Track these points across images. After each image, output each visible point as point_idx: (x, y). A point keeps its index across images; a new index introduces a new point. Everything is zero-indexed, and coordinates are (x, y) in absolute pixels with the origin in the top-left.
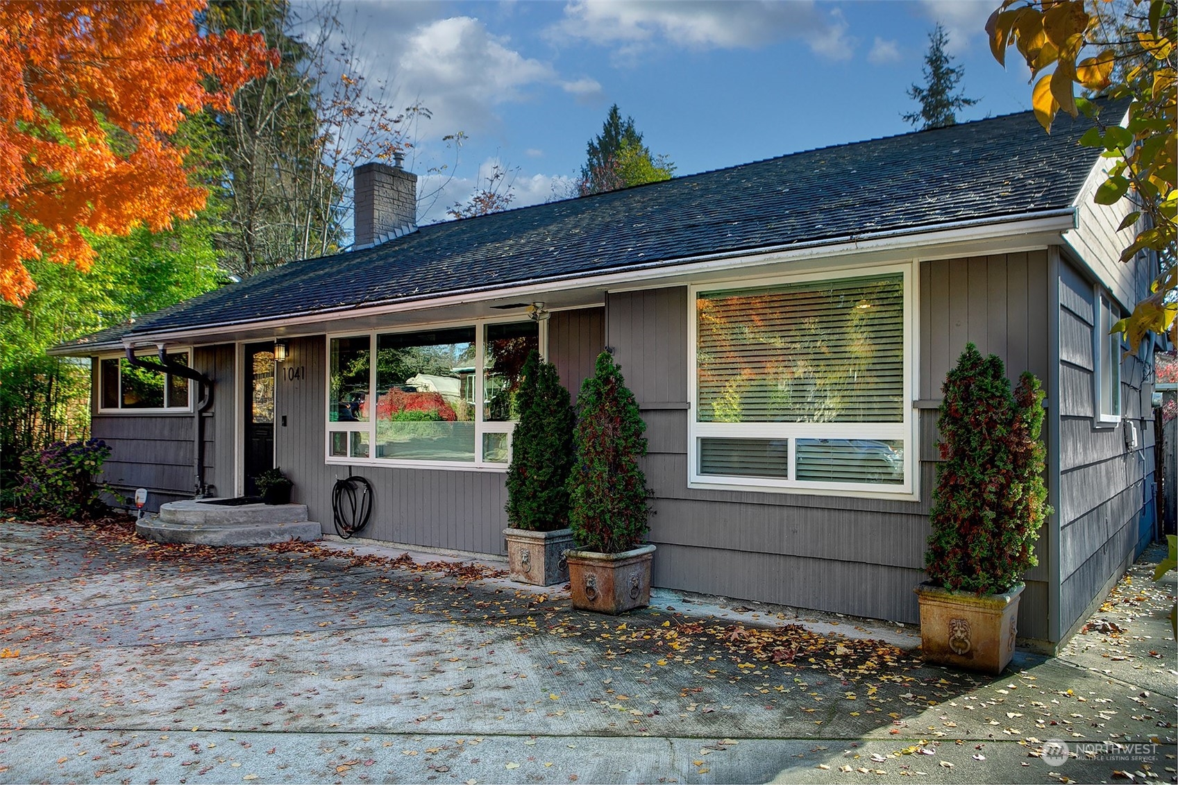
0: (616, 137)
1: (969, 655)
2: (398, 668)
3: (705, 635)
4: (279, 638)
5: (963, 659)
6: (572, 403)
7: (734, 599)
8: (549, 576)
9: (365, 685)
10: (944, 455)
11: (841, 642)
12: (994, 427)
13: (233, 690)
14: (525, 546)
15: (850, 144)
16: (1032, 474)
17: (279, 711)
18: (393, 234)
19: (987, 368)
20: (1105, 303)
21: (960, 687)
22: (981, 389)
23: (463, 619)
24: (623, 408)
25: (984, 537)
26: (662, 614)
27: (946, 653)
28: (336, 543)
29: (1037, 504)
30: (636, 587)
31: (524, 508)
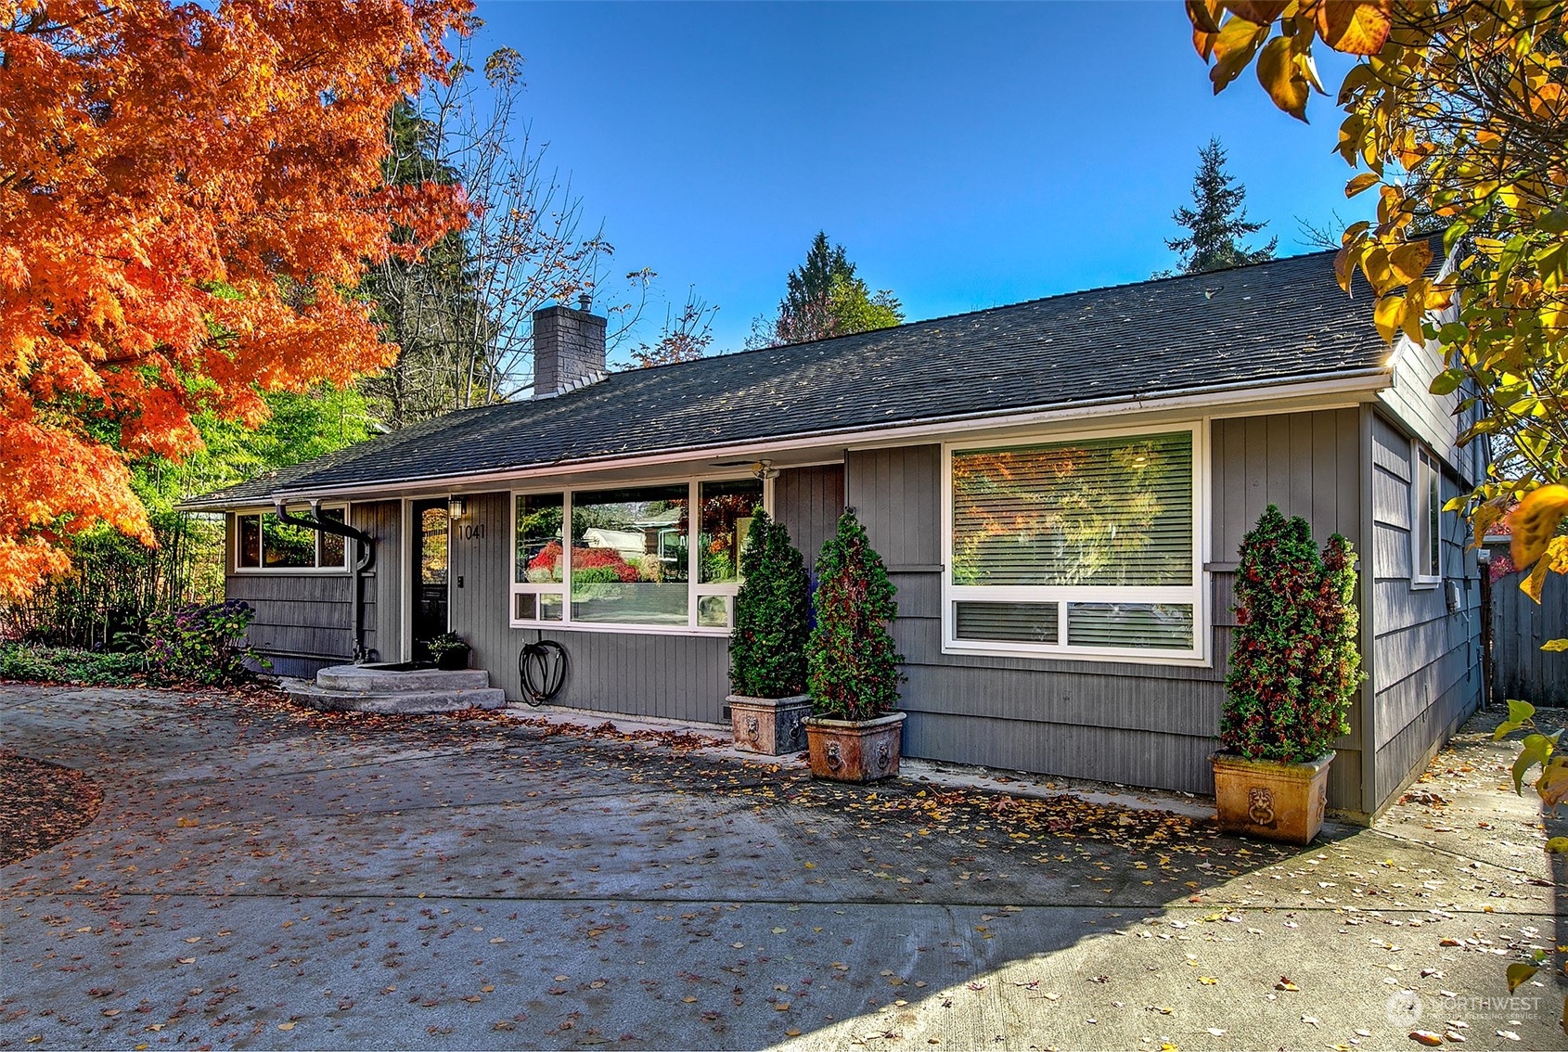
0: (823, 268)
1: (1272, 825)
2: (629, 838)
3: (967, 805)
4: (486, 808)
5: (1266, 830)
6: (805, 564)
7: (995, 769)
8: (780, 745)
9: (597, 854)
10: (1242, 620)
11: (1123, 812)
12: (1299, 591)
13: (452, 859)
14: (752, 714)
15: (1119, 287)
16: (1343, 639)
17: (508, 879)
18: (579, 382)
19: (1291, 531)
20: (1424, 458)
21: (1263, 859)
22: (1284, 552)
23: (690, 790)
24: (870, 570)
25: (1289, 704)
26: (915, 783)
27: (1246, 823)
28: (521, 711)
29: (1349, 670)
30: (884, 757)
31: (752, 674)
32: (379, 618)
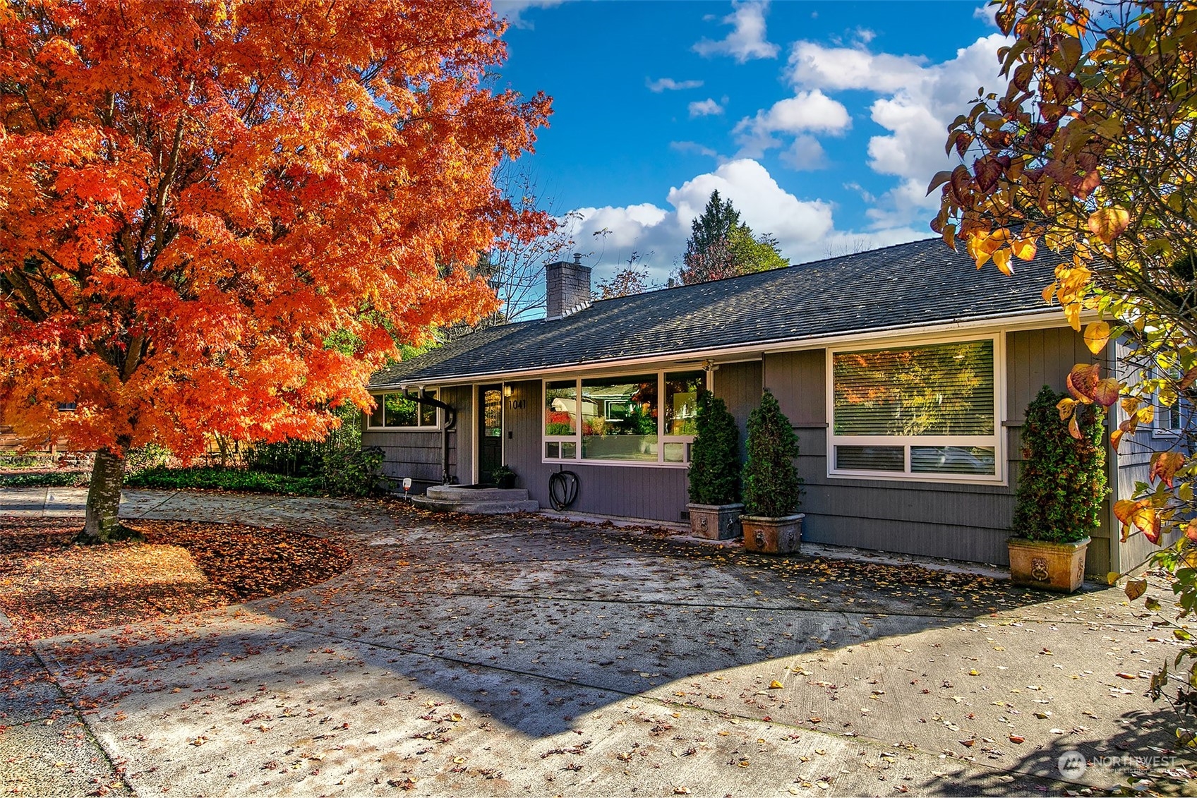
0: (717, 215)
1: (1048, 581)
2: (648, 578)
3: (847, 568)
4: (559, 562)
5: (1043, 584)
6: (737, 423)
7: (863, 549)
8: (722, 534)
9: (633, 584)
10: (1026, 456)
11: (949, 574)
13: (555, 583)
14: (704, 515)
16: (1095, 468)
17: (592, 593)
18: (575, 309)
21: (1040, 599)
23: (673, 556)
24: (781, 427)
25: (1058, 507)
26: (811, 556)
27: (1028, 580)
28: (550, 513)
29: (1099, 487)
30: (792, 540)
31: (703, 491)
32: (459, 456)
